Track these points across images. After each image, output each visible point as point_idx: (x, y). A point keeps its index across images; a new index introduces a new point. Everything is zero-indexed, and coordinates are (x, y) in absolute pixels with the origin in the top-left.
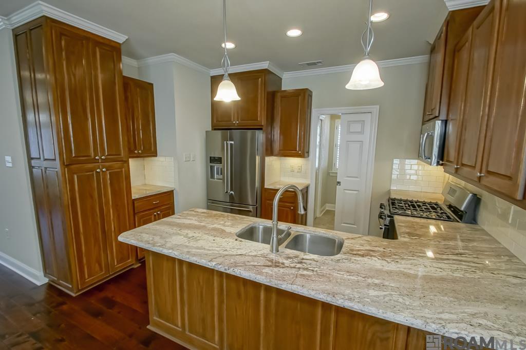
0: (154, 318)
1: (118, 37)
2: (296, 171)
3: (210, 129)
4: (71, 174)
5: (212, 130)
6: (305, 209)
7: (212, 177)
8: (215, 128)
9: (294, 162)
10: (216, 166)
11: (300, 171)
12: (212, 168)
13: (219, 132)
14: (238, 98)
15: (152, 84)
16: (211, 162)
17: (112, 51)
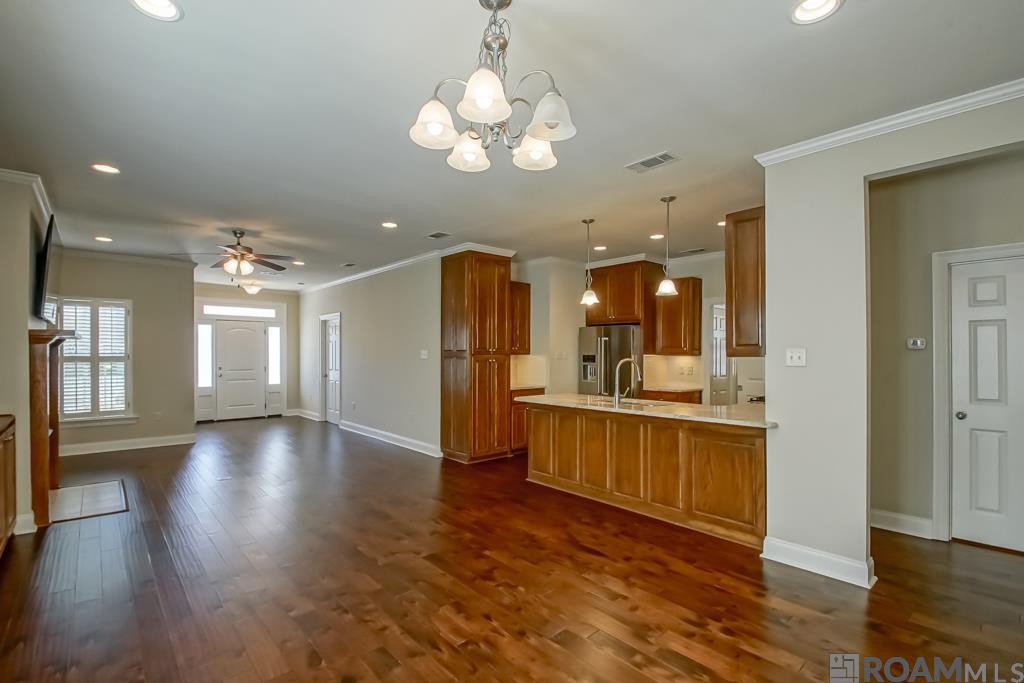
0: (531, 471)
1: (510, 253)
2: (686, 373)
3: (584, 325)
4: (476, 361)
5: (587, 326)
6: (641, 377)
7: (585, 377)
8: (589, 324)
9: (684, 362)
10: (590, 366)
11: (691, 371)
12: (585, 367)
13: (594, 328)
14: (598, 302)
15: (529, 285)
16: (584, 361)
17: (504, 262)
